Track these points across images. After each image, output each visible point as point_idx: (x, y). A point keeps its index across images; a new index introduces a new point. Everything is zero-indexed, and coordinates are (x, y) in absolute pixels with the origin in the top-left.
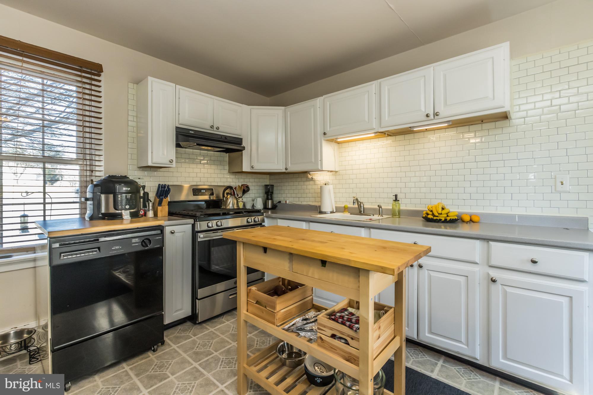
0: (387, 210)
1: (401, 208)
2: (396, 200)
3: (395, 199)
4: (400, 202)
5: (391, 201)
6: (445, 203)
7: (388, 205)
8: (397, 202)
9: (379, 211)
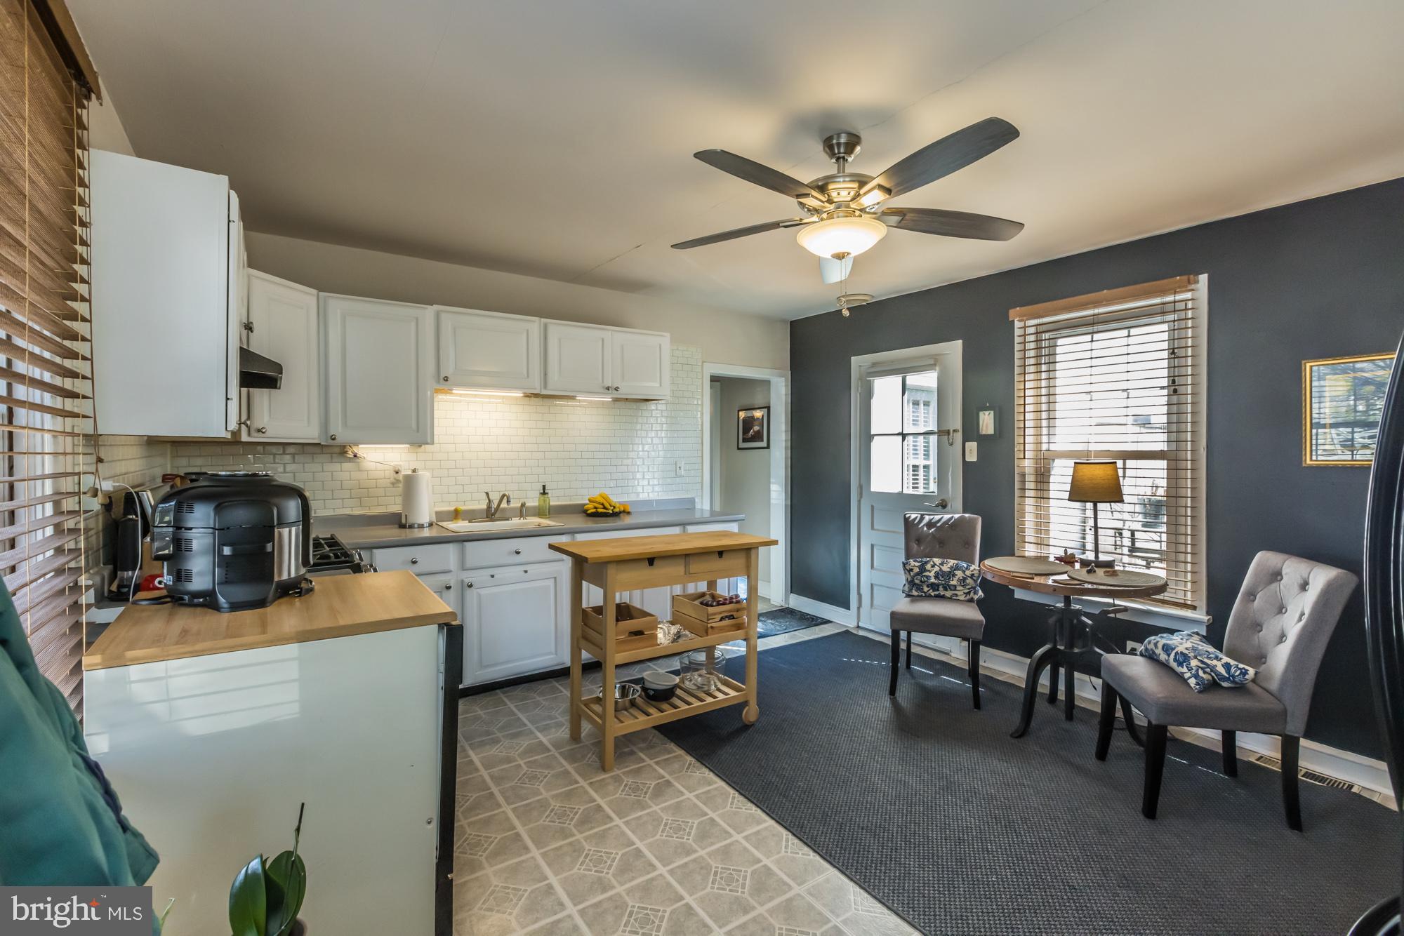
0: (534, 508)
1: (552, 503)
2: (544, 493)
3: (542, 491)
4: (549, 495)
5: (537, 494)
6: (607, 492)
7: (533, 502)
8: (546, 496)
9: (523, 511)
